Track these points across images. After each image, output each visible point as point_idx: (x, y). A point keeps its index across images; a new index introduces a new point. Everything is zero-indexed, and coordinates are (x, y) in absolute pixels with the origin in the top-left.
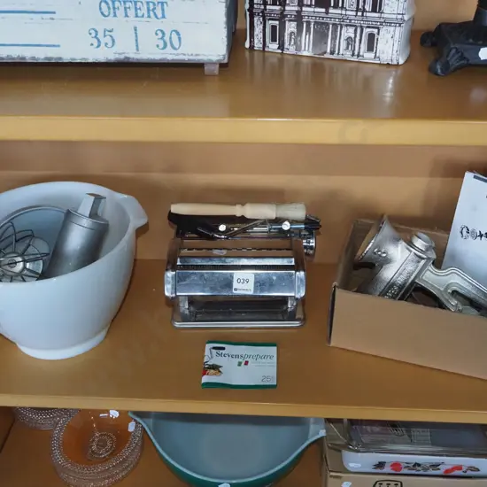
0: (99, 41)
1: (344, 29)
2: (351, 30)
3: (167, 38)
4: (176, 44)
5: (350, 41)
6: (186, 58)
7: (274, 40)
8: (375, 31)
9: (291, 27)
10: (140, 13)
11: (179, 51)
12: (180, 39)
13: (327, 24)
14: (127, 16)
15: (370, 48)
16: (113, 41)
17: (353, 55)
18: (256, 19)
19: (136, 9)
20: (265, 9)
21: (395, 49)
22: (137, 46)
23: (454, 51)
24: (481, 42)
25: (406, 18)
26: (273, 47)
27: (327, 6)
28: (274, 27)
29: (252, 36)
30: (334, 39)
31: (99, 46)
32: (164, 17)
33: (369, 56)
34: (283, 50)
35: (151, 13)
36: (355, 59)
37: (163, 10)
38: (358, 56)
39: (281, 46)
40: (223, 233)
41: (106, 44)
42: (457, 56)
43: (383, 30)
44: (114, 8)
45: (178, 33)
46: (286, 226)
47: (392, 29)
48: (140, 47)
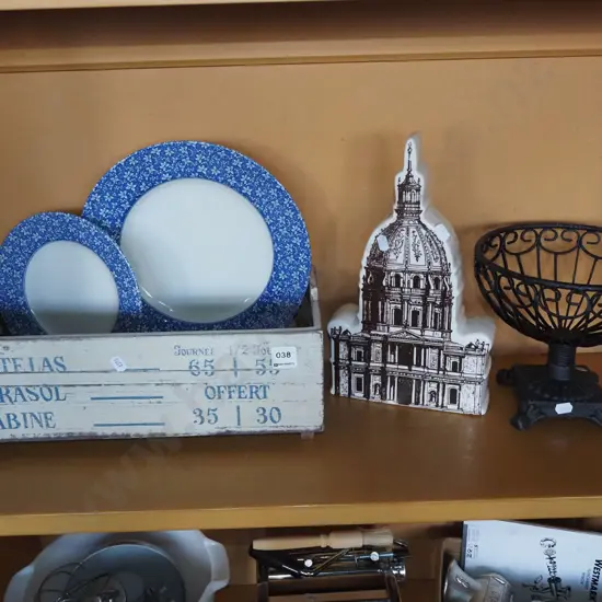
0: (203, 419)
1: (427, 385)
2: (434, 385)
3: (267, 414)
4: (276, 418)
5: (433, 395)
6: (285, 429)
7: (359, 389)
8: (457, 387)
9: (376, 380)
10: (243, 395)
11: (278, 424)
12: (280, 414)
13: (412, 379)
14: (230, 397)
15: (453, 400)
16: (216, 418)
17: (437, 406)
18: (341, 371)
19: (240, 392)
20: (350, 364)
21: (477, 402)
22: (239, 420)
23: (532, 407)
24: (556, 398)
25: (485, 377)
26: (360, 395)
27: (410, 364)
28: (359, 380)
29: (337, 385)
30: (418, 392)
31: (202, 423)
32: (265, 397)
33: (453, 408)
34: (368, 398)
35: (254, 395)
36: (439, 409)
37: (265, 392)
38: (442, 406)
39: (367, 394)
40: (310, 569)
41: (209, 421)
42: (535, 412)
43: (464, 387)
44: (219, 392)
45: (277, 409)
46: (375, 556)
47: (472, 386)
48: (241, 422)
